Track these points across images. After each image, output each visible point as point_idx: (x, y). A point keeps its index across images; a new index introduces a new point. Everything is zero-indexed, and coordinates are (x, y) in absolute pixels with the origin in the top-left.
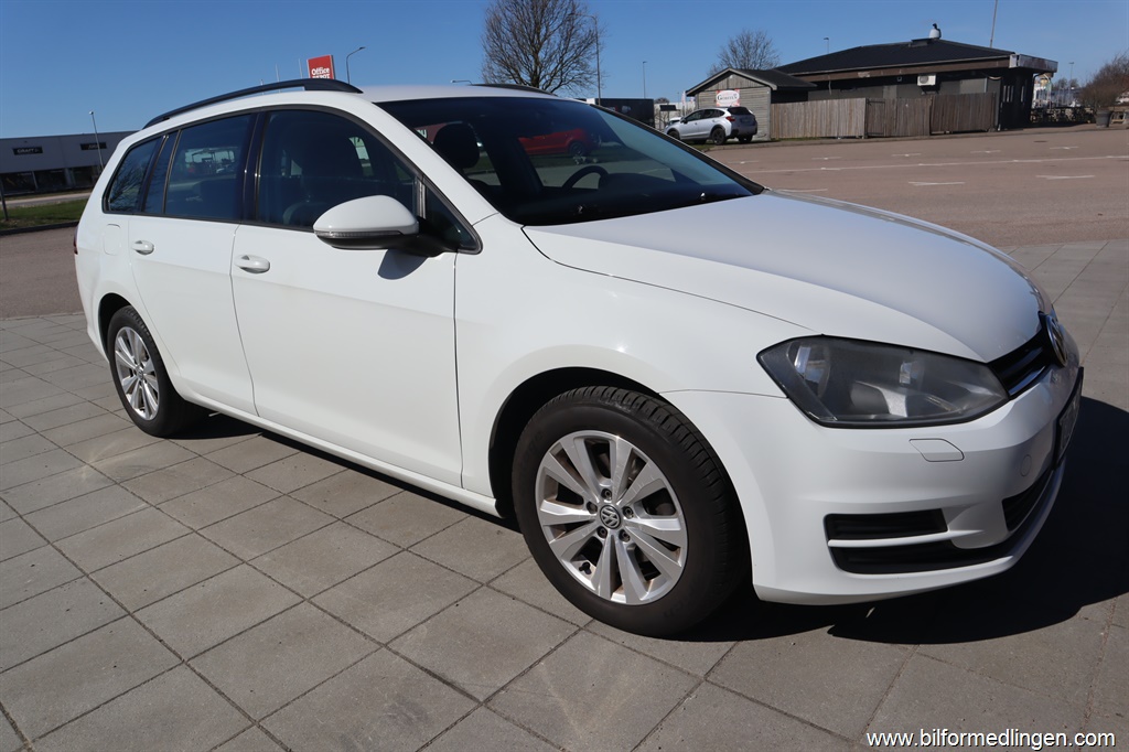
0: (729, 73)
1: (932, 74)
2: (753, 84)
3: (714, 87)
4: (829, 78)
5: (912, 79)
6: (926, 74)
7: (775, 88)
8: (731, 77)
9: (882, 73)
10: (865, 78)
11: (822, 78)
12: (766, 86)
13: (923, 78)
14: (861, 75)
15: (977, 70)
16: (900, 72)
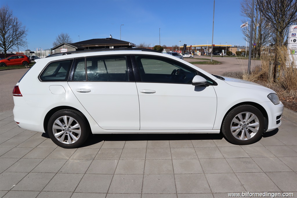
0: (64, 44)
1: (113, 46)
2: (71, 47)
3: (60, 48)
4: (88, 46)
5: (108, 47)
6: (111, 46)
7: (77, 48)
8: (65, 45)
9: (101, 45)
10: (97, 47)
11: (87, 46)
12: (74, 48)
13: (111, 47)
14: (96, 46)
15: (122, 46)
16: (105, 45)
